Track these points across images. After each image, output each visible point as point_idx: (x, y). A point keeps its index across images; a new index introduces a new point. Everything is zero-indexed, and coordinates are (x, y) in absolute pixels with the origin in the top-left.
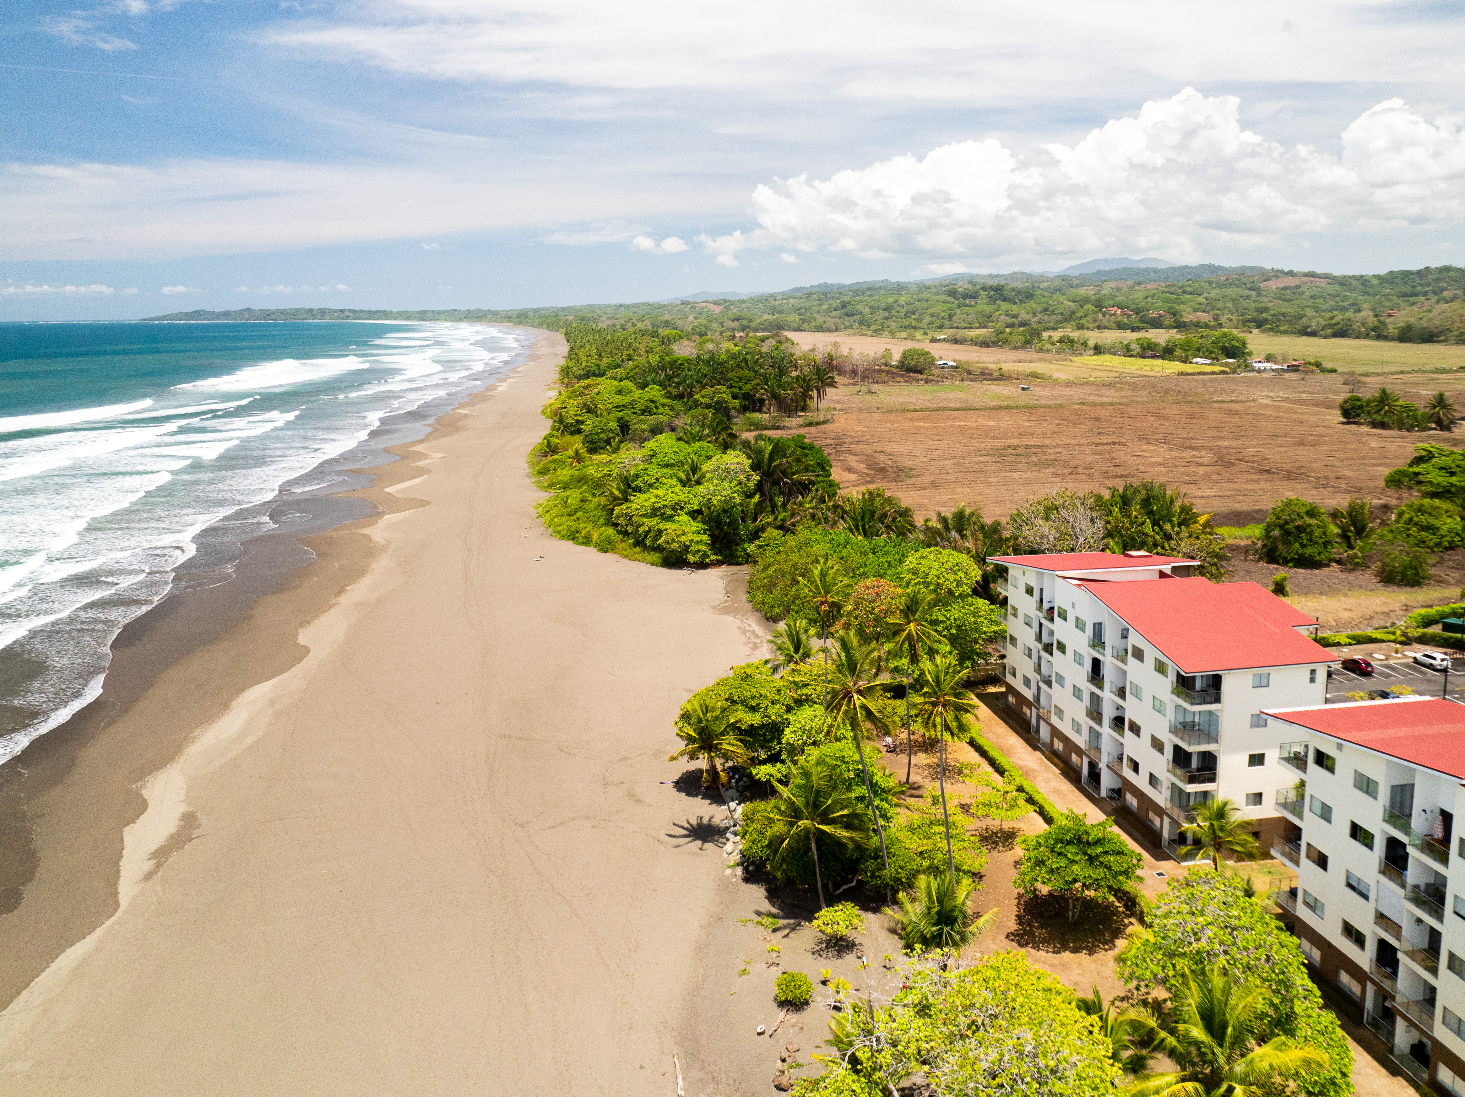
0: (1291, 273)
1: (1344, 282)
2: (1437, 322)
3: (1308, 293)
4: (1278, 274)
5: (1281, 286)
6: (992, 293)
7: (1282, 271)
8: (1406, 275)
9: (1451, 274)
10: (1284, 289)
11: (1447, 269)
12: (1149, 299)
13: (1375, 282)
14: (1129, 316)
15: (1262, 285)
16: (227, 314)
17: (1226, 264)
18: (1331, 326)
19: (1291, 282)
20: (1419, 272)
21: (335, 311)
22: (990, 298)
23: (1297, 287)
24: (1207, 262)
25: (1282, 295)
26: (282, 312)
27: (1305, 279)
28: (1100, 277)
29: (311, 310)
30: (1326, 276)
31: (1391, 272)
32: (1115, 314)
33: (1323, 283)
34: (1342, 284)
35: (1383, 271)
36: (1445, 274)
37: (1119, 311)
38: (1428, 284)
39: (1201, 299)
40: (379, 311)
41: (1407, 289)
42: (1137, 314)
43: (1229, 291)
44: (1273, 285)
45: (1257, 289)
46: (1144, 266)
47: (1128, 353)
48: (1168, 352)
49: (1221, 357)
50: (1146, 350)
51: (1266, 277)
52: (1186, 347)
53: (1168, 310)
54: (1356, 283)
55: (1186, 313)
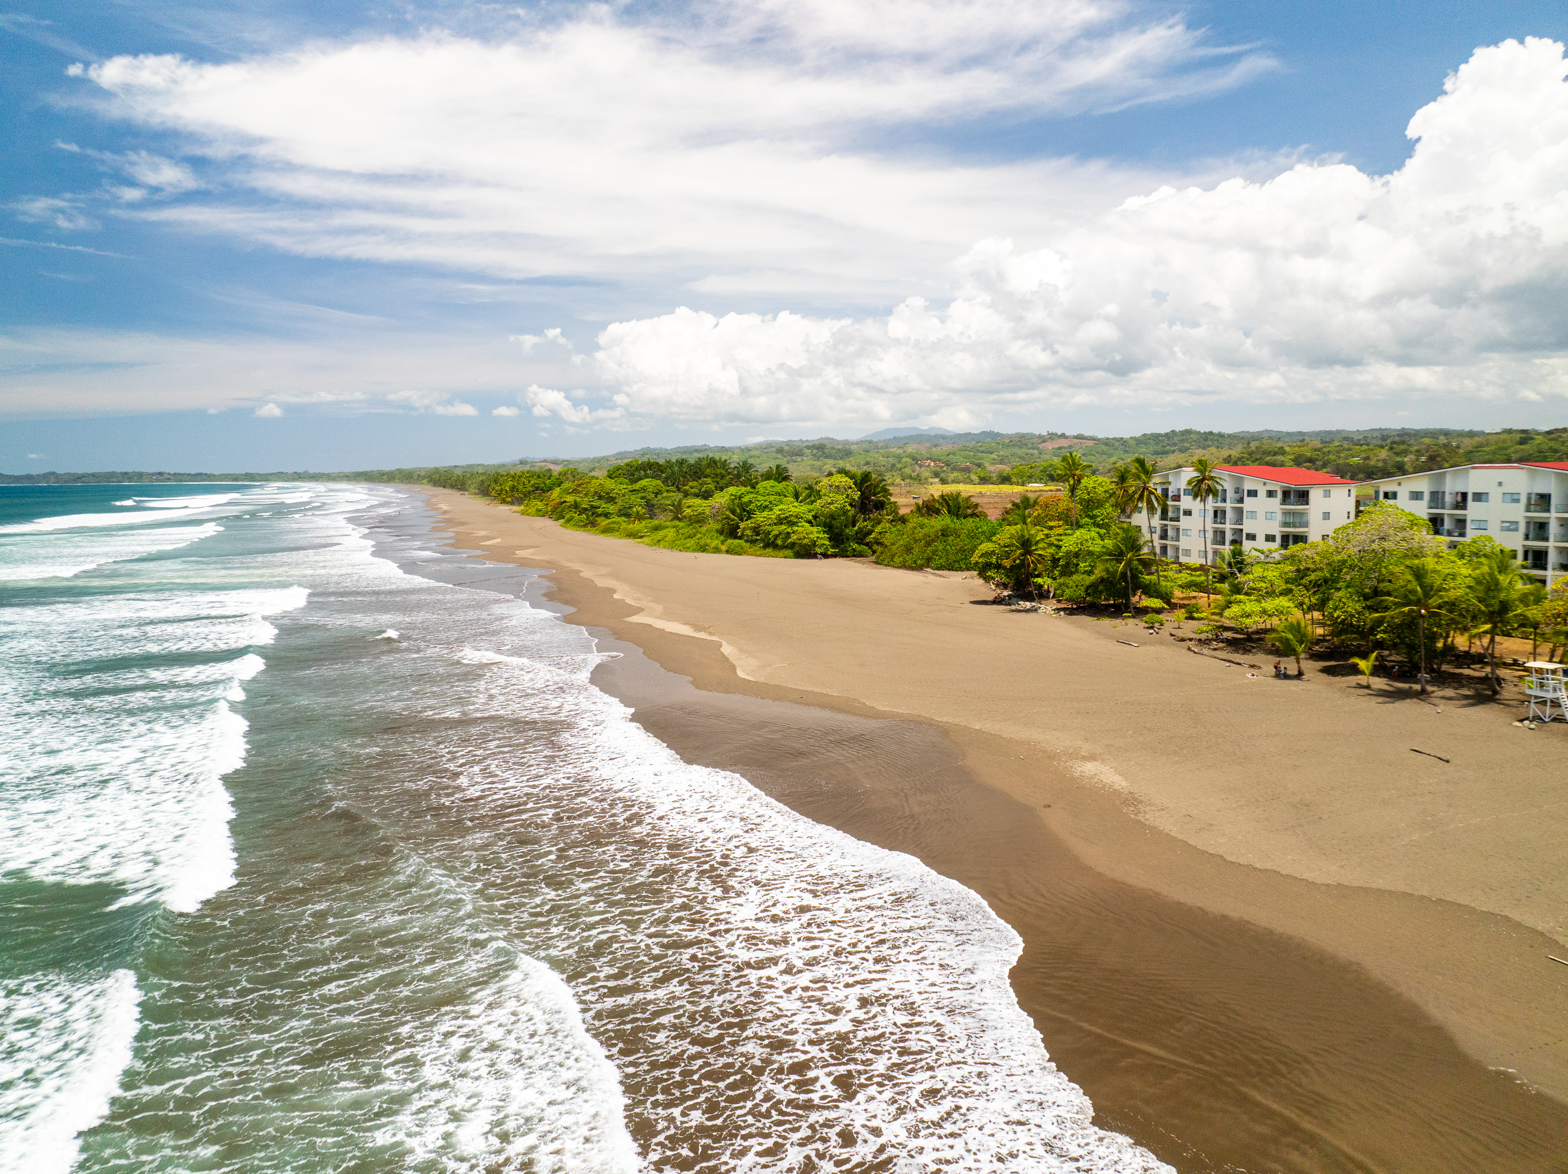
0: (1063, 436)
1: (1107, 442)
3: (1081, 452)
4: (1052, 436)
5: (1056, 446)
6: (815, 451)
7: (1056, 434)
8: (1156, 437)
9: (1192, 436)
10: (1060, 448)
11: (1188, 432)
12: (950, 456)
13: (1133, 443)
14: (944, 466)
15: (1041, 446)
16: (29, 477)
17: (1003, 431)
19: (1064, 443)
20: (1167, 435)
21: (153, 474)
22: (814, 455)
23: (1070, 447)
25: (1058, 454)
26: (93, 475)
27: (1075, 441)
28: (902, 441)
29: (126, 473)
30: (1093, 439)
31: (1144, 435)
32: (929, 466)
33: (1091, 443)
34: (1107, 444)
35: (1138, 434)
36: (1188, 436)
37: (932, 464)
38: (1175, 444)
39: (993, 456)
40: (201, 474)
41: (1158, 448)
42: (948, 465)
43: (1016, 450)
44: (1050, 446)
45: (1038, 449)
46: (933, 434)
47: (971, 482)
48: (1005, 480)
49: (1050, 483)
50: (984, 480)
51: (1043, 439)
52: (1021, 475)
53: (972, 463)
54: (1117, 444)
55: (987, 465)
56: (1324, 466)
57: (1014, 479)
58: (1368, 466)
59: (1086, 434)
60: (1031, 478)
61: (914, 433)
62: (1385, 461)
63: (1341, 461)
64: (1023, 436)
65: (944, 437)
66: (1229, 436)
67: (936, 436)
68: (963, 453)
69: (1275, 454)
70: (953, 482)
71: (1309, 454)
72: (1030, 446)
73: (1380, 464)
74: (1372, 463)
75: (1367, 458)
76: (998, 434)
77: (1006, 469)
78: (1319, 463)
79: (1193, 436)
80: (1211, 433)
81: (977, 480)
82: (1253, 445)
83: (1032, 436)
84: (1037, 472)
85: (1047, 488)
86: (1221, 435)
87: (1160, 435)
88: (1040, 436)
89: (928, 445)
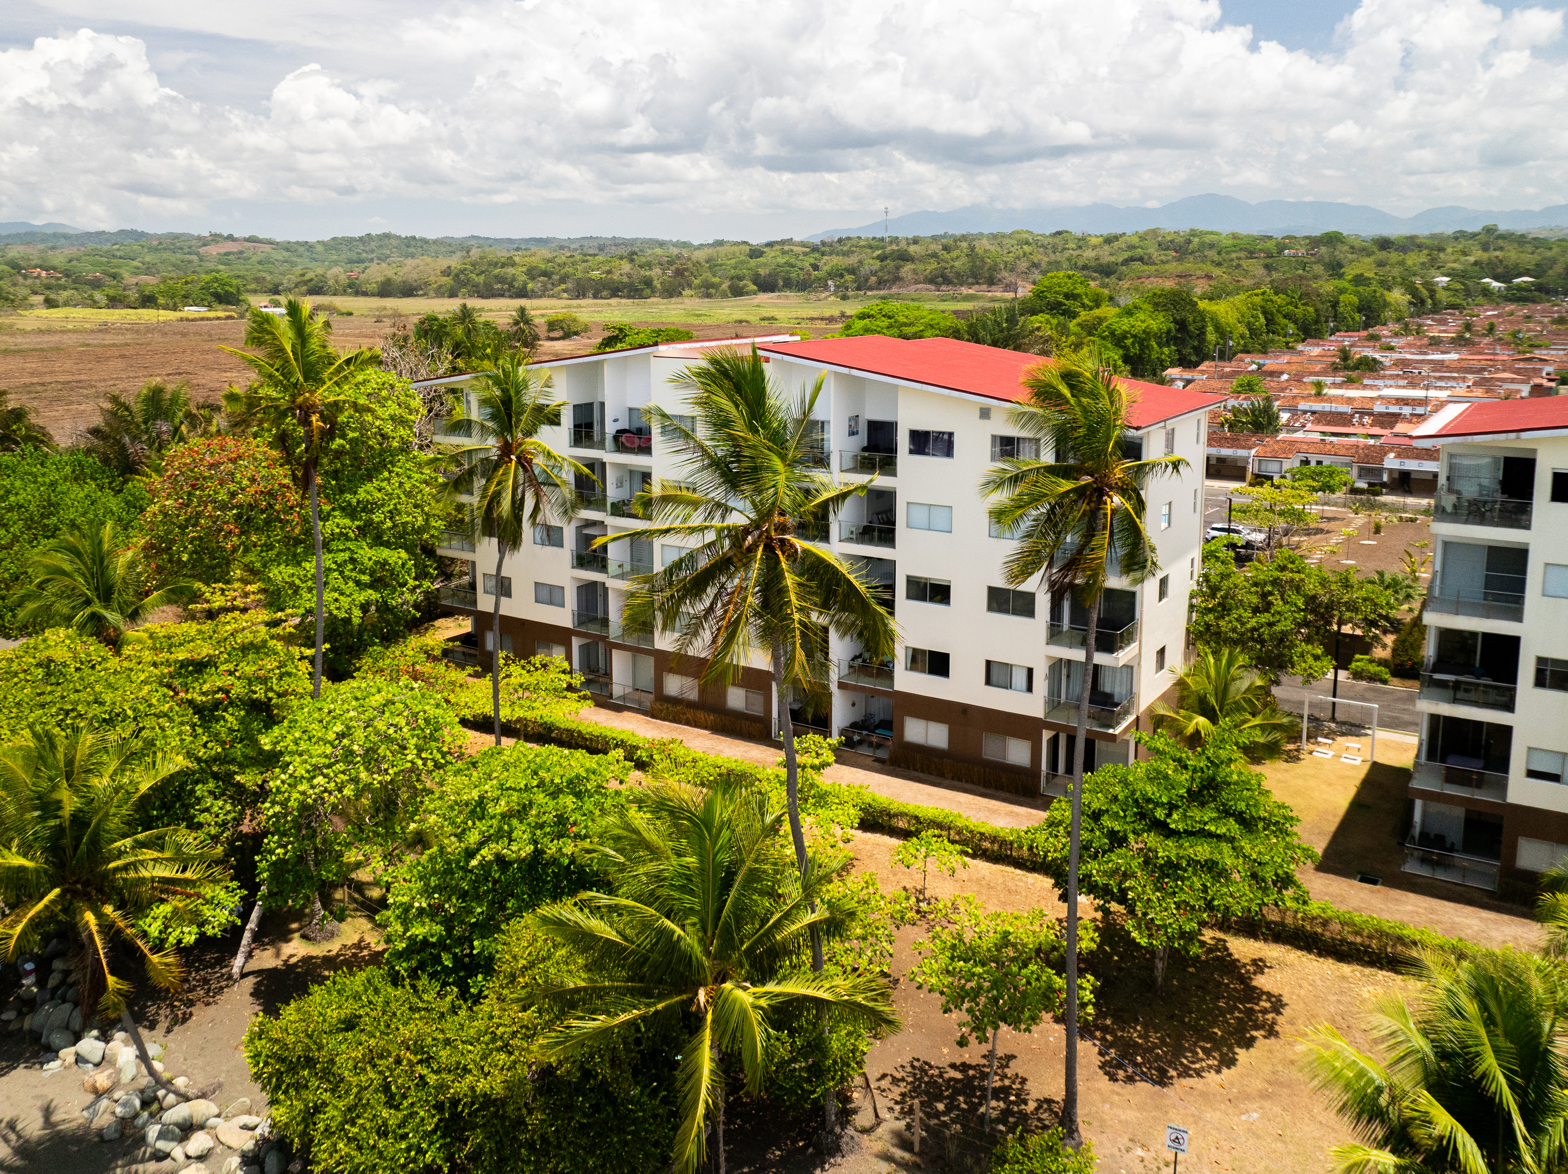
0: (230, 238)
1: (289, 248)
2: (415, 276)
3: (255, 259)
4: (216, 238)
5: (223, 251)
7: (220, 236)
8: (349, 241)
9: (392, 241)
10: (227, 254)
11: (387, 236)
12: (74, 263)
13: (320, 248)
14: (59, 279)
15: (202, 250)
18: (305, 283)
19: (234, 247)
23: (241, 252)
24: (128, 227)
25: (225, 259)
27: (247, 244)
30: (270, 242)
31: (334, 239)
32: (38, 277)
33: (267, 248)
34: (288, 250)
35: (326, 238)
36: (386, 241)
37: (44, 274)
38: (372, 251)
39: (135, 263)
42: (67, 276)
43: (166, 255)
44: (213, 250)
45: (198, 254)
46: (50, 231)
47: (95, 304)
48: (148, 301)
49: (215, 305)
50: (114, 302)
51: (204, 242)
52: (171, 294)
53: (105, 273)
54: (301, 249)
55: (126, 275)
56: (563, 280)
57: (161, 301)
58: (613, 281)
59: (261, 237)
60: (187, 299)
61: (22, 230)
62: (629, 276)
63: (580, 275)
64: (176, 237)
65: (65, 236)
66: (435, 242)
67: (55, 235)
68: (91, 258)
69: (503, 266)
70: (66, 304)
71: (543, 267)
72: (186, 250)
73: (625, 279)
74: (616, 277)
75: (609, 272)
76: (143, 234)
77: (150, 282)
78: (556, 277)
79: (394, 242)
80: (414, 238)
81: (104, 301)
82: (475, 253)
83: (189, 237)
84: (195, 289)
85: (212, 314)
86: (425, 241)
87: (352, 240)
88: (199, 238)
89: (42, 246)
